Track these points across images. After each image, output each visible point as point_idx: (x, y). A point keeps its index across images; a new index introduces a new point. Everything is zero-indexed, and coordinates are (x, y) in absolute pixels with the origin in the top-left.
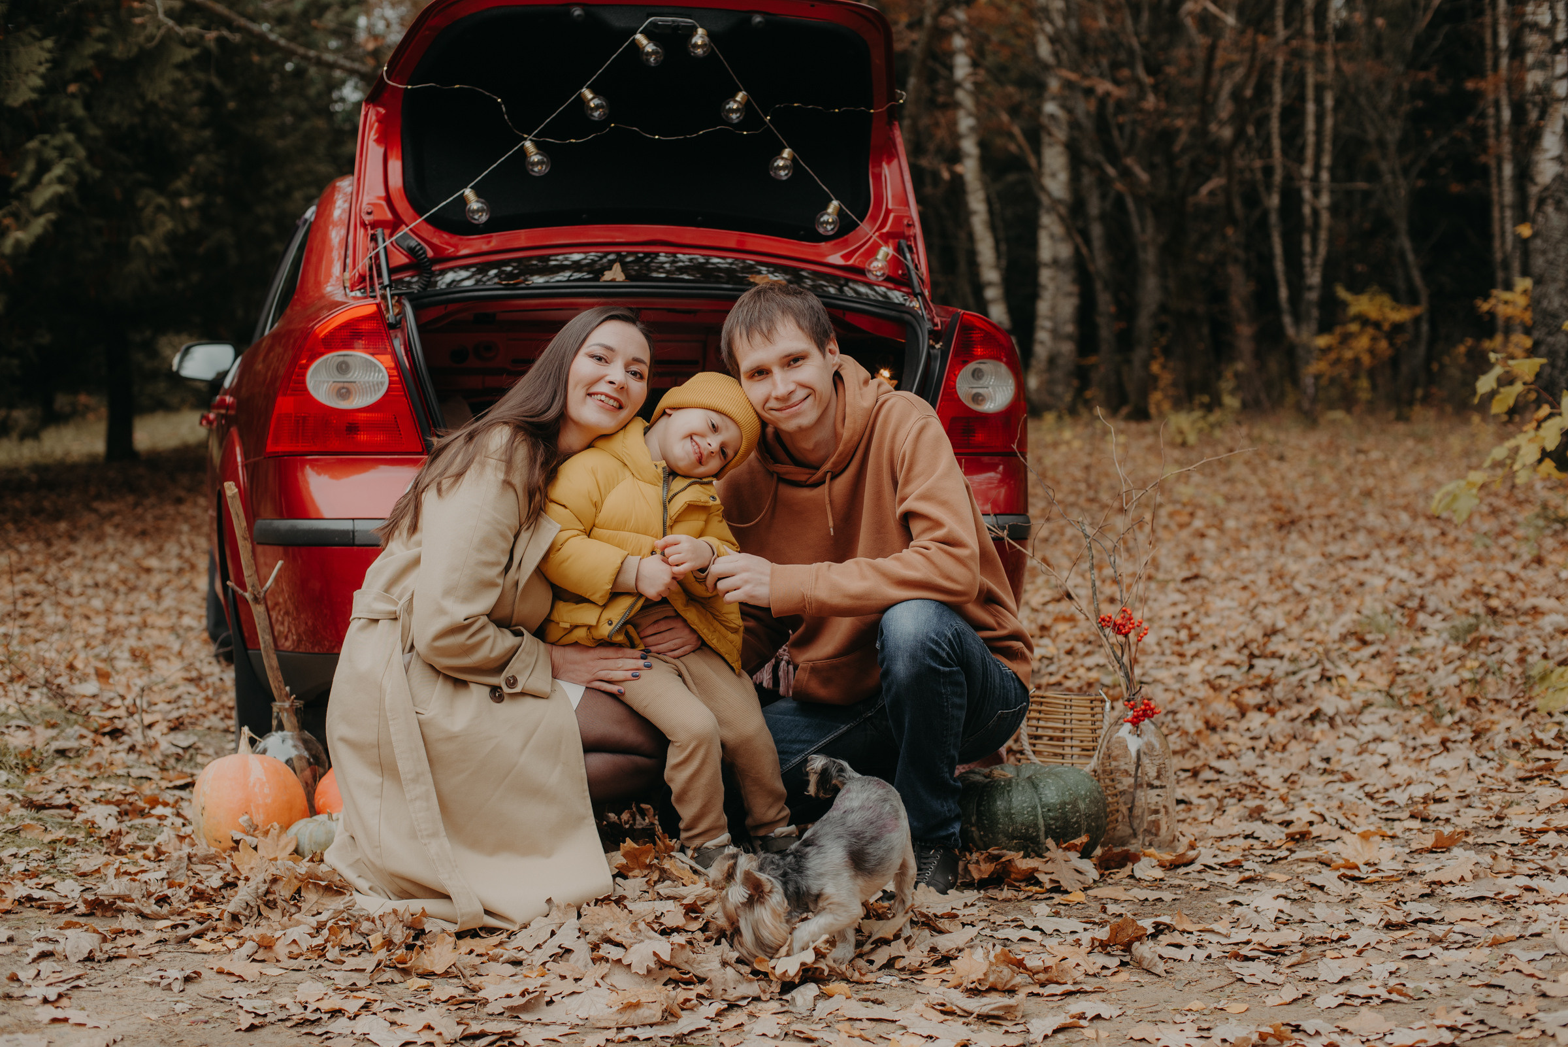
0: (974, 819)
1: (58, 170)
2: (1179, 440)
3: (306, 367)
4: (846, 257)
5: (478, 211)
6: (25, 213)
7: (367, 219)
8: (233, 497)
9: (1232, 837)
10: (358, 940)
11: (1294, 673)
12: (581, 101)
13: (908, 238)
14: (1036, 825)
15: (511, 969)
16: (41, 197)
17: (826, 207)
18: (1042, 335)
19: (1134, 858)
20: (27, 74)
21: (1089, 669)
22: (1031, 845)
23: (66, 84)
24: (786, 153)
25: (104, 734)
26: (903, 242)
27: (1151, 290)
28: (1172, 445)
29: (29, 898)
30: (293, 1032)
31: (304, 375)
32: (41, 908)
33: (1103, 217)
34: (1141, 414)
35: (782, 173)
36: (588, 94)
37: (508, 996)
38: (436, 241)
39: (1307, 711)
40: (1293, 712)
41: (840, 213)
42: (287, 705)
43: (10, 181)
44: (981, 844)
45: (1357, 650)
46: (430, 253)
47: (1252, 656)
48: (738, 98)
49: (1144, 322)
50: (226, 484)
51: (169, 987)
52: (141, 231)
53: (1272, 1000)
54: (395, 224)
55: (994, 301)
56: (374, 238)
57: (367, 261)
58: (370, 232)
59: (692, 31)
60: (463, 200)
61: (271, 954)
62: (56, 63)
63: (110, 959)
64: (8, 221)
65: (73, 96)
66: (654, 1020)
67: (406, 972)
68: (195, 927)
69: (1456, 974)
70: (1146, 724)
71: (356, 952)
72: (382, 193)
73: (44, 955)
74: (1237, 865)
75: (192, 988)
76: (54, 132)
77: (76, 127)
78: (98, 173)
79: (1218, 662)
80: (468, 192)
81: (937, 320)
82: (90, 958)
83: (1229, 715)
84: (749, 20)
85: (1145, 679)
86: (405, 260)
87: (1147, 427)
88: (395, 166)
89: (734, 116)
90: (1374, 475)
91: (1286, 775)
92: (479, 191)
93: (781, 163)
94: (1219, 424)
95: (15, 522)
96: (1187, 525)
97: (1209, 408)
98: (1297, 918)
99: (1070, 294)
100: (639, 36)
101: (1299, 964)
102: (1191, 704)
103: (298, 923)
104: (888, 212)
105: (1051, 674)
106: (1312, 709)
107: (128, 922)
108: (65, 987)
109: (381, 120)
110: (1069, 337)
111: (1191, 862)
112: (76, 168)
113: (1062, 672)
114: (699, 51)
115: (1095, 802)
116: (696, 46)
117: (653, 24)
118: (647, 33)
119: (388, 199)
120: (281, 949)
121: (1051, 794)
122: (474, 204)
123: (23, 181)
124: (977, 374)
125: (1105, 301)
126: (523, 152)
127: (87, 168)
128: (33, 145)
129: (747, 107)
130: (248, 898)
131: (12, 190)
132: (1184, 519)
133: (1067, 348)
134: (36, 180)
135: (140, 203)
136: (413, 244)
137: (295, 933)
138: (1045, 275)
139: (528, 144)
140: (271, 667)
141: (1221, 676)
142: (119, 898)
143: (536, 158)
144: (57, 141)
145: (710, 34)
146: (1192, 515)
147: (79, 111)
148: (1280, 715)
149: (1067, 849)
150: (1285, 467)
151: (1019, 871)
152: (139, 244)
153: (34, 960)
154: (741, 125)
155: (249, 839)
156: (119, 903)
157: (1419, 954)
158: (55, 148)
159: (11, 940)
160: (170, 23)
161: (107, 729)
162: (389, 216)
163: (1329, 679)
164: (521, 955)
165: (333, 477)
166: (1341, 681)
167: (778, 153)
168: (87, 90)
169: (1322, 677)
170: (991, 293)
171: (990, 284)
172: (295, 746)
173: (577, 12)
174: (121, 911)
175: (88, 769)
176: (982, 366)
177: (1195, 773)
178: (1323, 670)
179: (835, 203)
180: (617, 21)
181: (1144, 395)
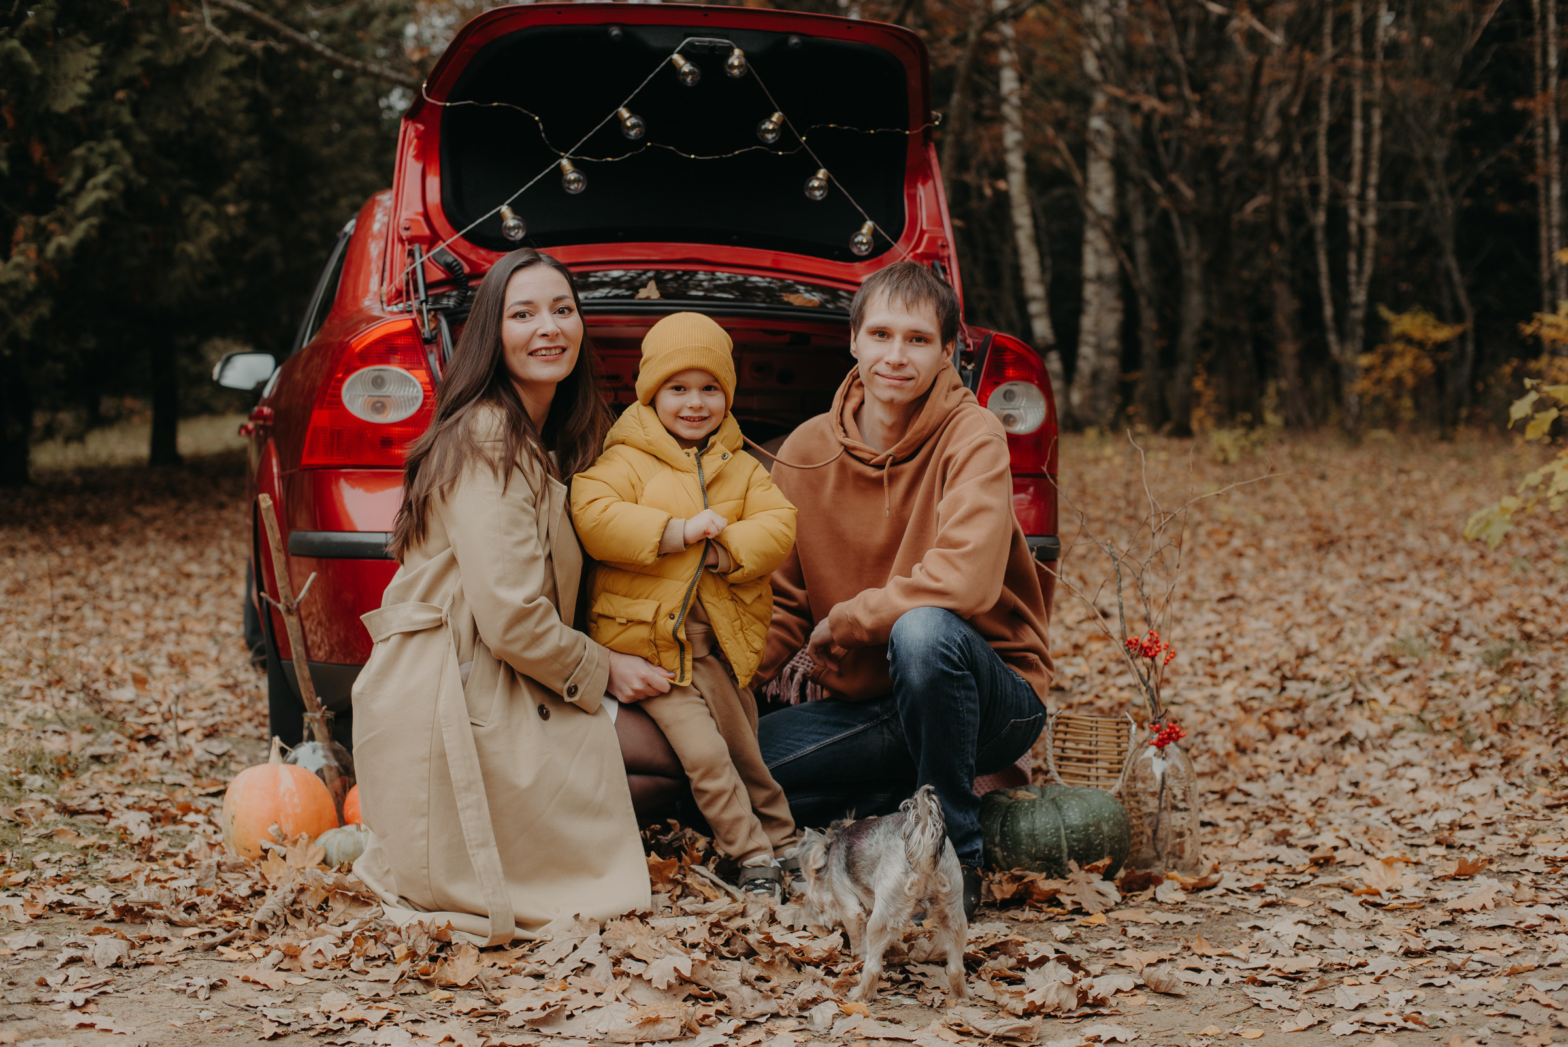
0: (997, 839)
1: (103, 177)
2: (1220, 457)
3: (342, 381)
5: (514, 228)
6: (68, 218)
7: (405, 234)
8: (268, 509)
9: (1256, 861)
10: (382, 950)
11: (1326, 696)
12: (618, 120)
13: (942, 259)
14: (1059, 847)
15: (533, 983)
16: (85, 202)
17: (860, 227)
18: (1086, 351)
19: (1157, 881)
20: (74, 80)
21: (1121, 689)
22: (1054, 866)
23: (114, 91)
24: (821, 173)
25: (139, 740)
26: (937, 263)
27: (1195, 307)
28: (1214, 462)
29: (60, 904)
30: (316, 1041)
31: (339, 389)
32: (72, 913)
33: (1147, 233)
34: (1183, 431)
35: (817, 193)
36: (625, 113)
37: (529, 1009)
38: (473, 257)
39: (1337, 735)
40: (1323, 736)
41: (874, 233)
42: (318, 715)
43: (57, 187)
44: (1004, 865)
45: (1389, 673)
46: (467, 269)
47: (1284, 678)
48: (774, 119)
49: (1188, 339)
50: (261, 496)
51: (195, 995)
52: (187, 238)
53: (1287, 1026)
54: (432, 240)
55: (1038, 316)
56: (411, 254)
57: (404, 276)
58: (407, 247)
59: (729, 51)
60: (499, 217)
61: (296, 964)
62: (104, 70)
63: (137, 966)
64: (53, 227)
65: (121, 102)
66: (673, 1036)
67: (429, 984)
68: (222, 935)
69: (1472, 1003)
70: (1171, 747)
71: (380, 963)
72: (420, 209)
73: (73, 961)
74: (1260, 890)
75: (217, 996)
76: (100, 139)
77: (123, 134)
78: (143, 181)
79: (1251, 683)
80: (505, 209)
81: (970, 341)
82: (118, 964)
83: (1259, 737)
84: (786, 41)
85: (1177, 700)
86: (441, 276)
87: (1189, 444)
88: (434, 183)
89: (770, 136)
90: (1414, 495)
91: (1314, 798)
92: (515, 208)
93: (816, 183)
94: (1262, 443)
95: (58, 524)
96: (1226, 544)
97: (1251, 426)
98: (1317, 944)
99: (1113, 310)
100: (676, 57)
101: (1316, 990)
102: (1221, 725)
103: (324, 933)
104: (922, 233)
105: (1083, 693)
106: (1343, 733)
107: (157, 929)
108: (93, 992)
109: (419, 136)
110: (1112, 353)
111: (1214, 886)
112: (122, 176)
113: (1094, 692)
114: (736, 72)
115: (1118, 824)
116: (732, 67)
117: (690, 44)
118: (685, 54)
119: (426, 215)
120: (306, 959)
121: (1075, 815)
122: (511, 221)
123: (69, 187)
124: (1009, 396)
125: (1149, 318)
126: (559, 170)
127: (133, 175)
128: (80, 151)
129: (782, 127)
130: (275, 908)
131: (59, 195)
132: (1223, 537)
133: (1110, 363)
134: (81, 187)
135: (186, 209)
136: (450, 259)
137: (320, 943)
138: (1089, 290)
139: (565, 162)
140: (303, 678)
141: (1253, 698)
142: (149, 905)
143: (572, 176)
144: (104, 148)
145: (747, 55)
146: (1231, 534)
147: (126, 117)
148: (1310, 738)
149: (1090, 871)
150: (1326, 487)
151: (1042, 893)
152: (183, 251)
153: (63, 966)
154: (776, 146)
155: (277, 848)
156: (148, 910)
157: (1437, 982)
158: (102, 155)
159: (40, 945)
160: (217, 32)
161: (142, 736)
162: (427, 232)
163: (1361, 703)
164: (543, 969)
165: (367, 490)
166: (1373, 705)
167: (813, 174)
168: (135, 96)
169: (1354, 700)
170: (1035, 308)
171: (1034, 299)
172: (325, 757)
173: (615, 32)
174: (150, 917)
175: (123, 775)
176: (1014, 388)
177: (1223, 795)
178: (1355, 693)
179: (869, 224)
180: (654, 41)
181: (1186, 412)
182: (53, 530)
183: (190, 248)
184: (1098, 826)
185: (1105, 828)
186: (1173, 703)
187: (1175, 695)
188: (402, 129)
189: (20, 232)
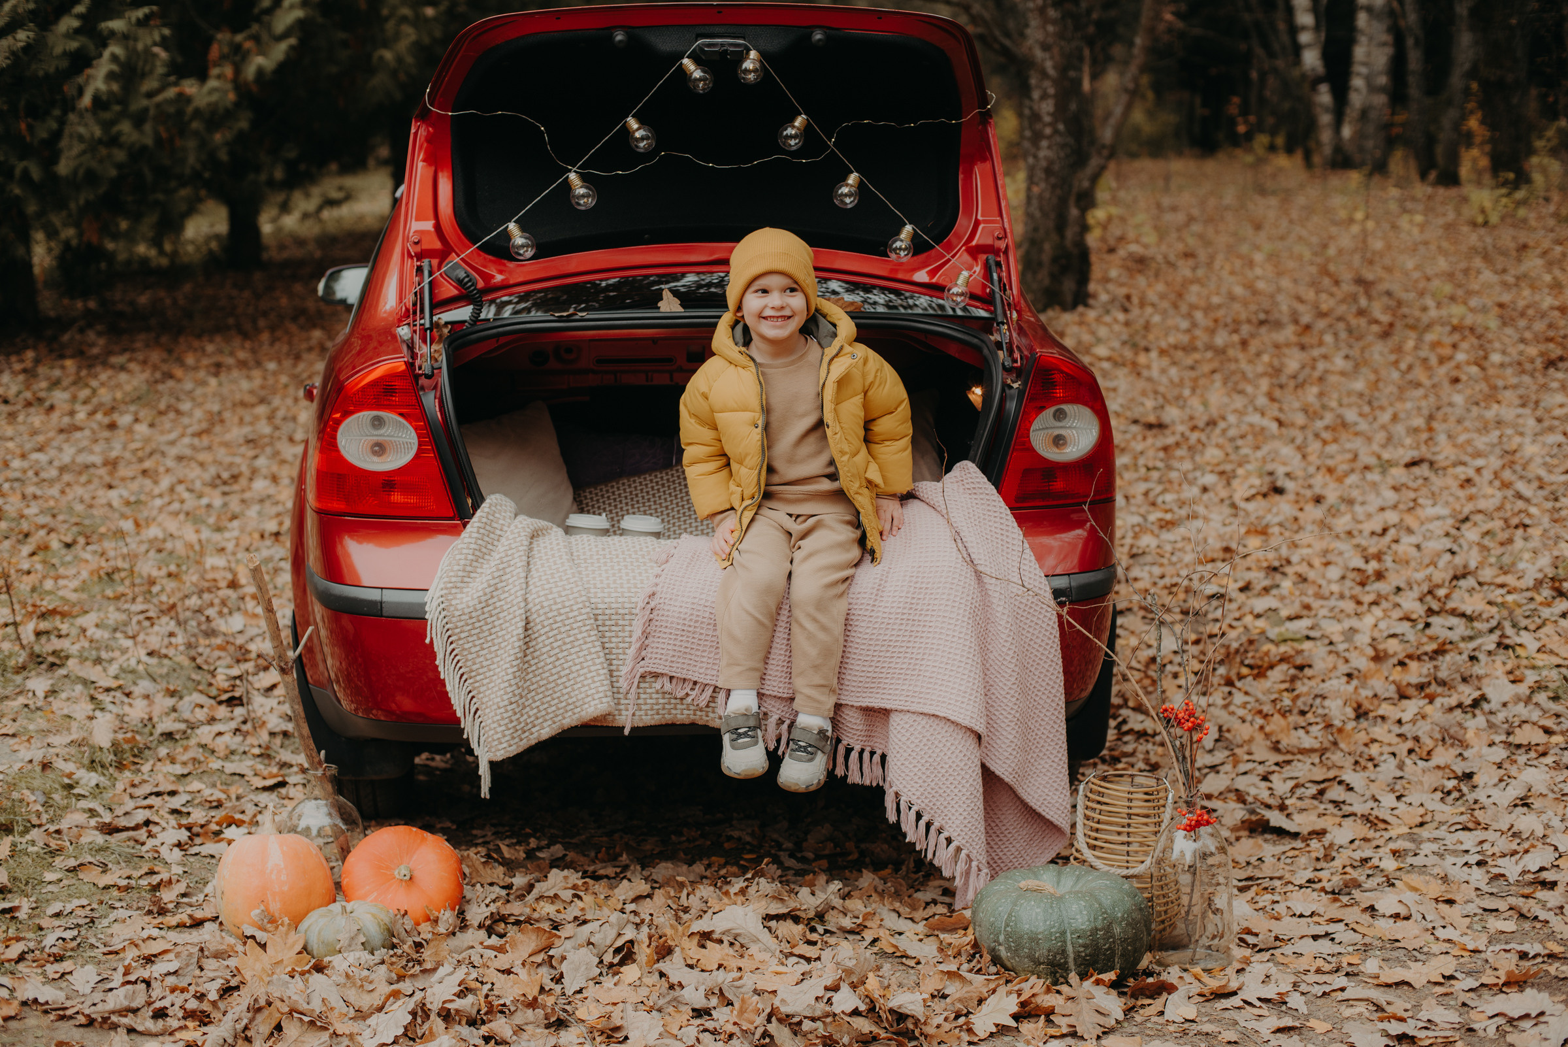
2: (1480, 219)
3: (339, 425)
4: (932, 273)
5: (523, 246)
6: (265, 37)
7: (414, 249)
11: (1471, 638)
12: (626, 132)
13: (995, 251)
17: (898, 233)
18: (1357, 82)
19: (1170, 988)
21: (1258, 616)
24: (853, 179)
25: (220, 703)
26: (991, 257)
28: (1474, 224)
29: (35, 1002)
31: (336, 432)
34: (1450, 178)
35: (848, 200)
36: (633, 123)
38: (485, 269)
39: (1470, 696)
41: (916, 236)
42: (320, 773)
46: (481, 284)
47: (1430, 612)
48: (797, 124)
49: (1456, 80)
54: (443, 255)
55: (1309, 46)
56: (420, 270)
57: (413, 295)
58: (417, 263)
59: (742, 56)
60: (507, 235)
64: (248, 45)
70: (1204, 830)
72: (431, 220)
74: (1280, 1003)
79: (1397, 614)
80: (512, 226)
81: (1017, 355)
83: (1387, 695)
84: (810, 36)
85: (1312, 634)
86: (455, 292)
87: (1453, 194)
88: (445, 187)
89: (792, 142)
92: (523, 226)
93: (845, 190)
94: (1523, 202)
96: (1450, 358)
97: (1516, 185)
99: (1384, 44)
100: (686, 61)
104: (977, 223)
109: (429, 139)
110: (1381, 90)
111: (1234, 993)
114: (751, 76)
115: (1132, 924)
116: (747, 71)
117: (700, 48)
118: (697, 59)
119: (438, 227)
121: (1080, 917)
122: (519, 239)
124: (1060, 416)
125: (1415, 60)
126: (567, 186)
129: (807, 131)
132: (1447, 351)
133: (1380, 100)
136: (462, 275)
138: (1362, 19)
139: (572, 176)
141: (1394, 636)
142: (113, 1012)
143: (582, 191)
145: (763, 54)
146: (1455, 346)
148: (1439, 701)
149: (1094, 984)
151: (1039, 1009)
154: (800, 152)
155: (259, 935)
156: (114, 1018)
161: (225, 697)
162: (438, 245)
163: (1507, 647)
166: (1519, 650)
167: (842, 179)
169: (1499, 644)
172: (330, 814)
173: (619, 37)
174: (115, 1027)
175: (184, 764)
176: (1065, 408)
178: (1503, 636)
179: (909, 228)
180: (664, 43)
181: (1454, 159)
182: (265, 337)
183: (388, 55)
184: (1108, 929)
185: (1117, 930)
186: (1308, 638)
187: (1312, 628)
188: (413, 131)
189: (214, 52)
